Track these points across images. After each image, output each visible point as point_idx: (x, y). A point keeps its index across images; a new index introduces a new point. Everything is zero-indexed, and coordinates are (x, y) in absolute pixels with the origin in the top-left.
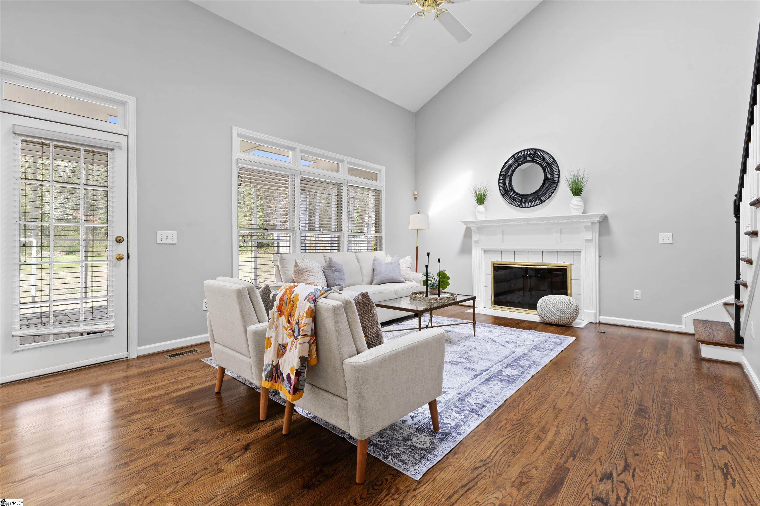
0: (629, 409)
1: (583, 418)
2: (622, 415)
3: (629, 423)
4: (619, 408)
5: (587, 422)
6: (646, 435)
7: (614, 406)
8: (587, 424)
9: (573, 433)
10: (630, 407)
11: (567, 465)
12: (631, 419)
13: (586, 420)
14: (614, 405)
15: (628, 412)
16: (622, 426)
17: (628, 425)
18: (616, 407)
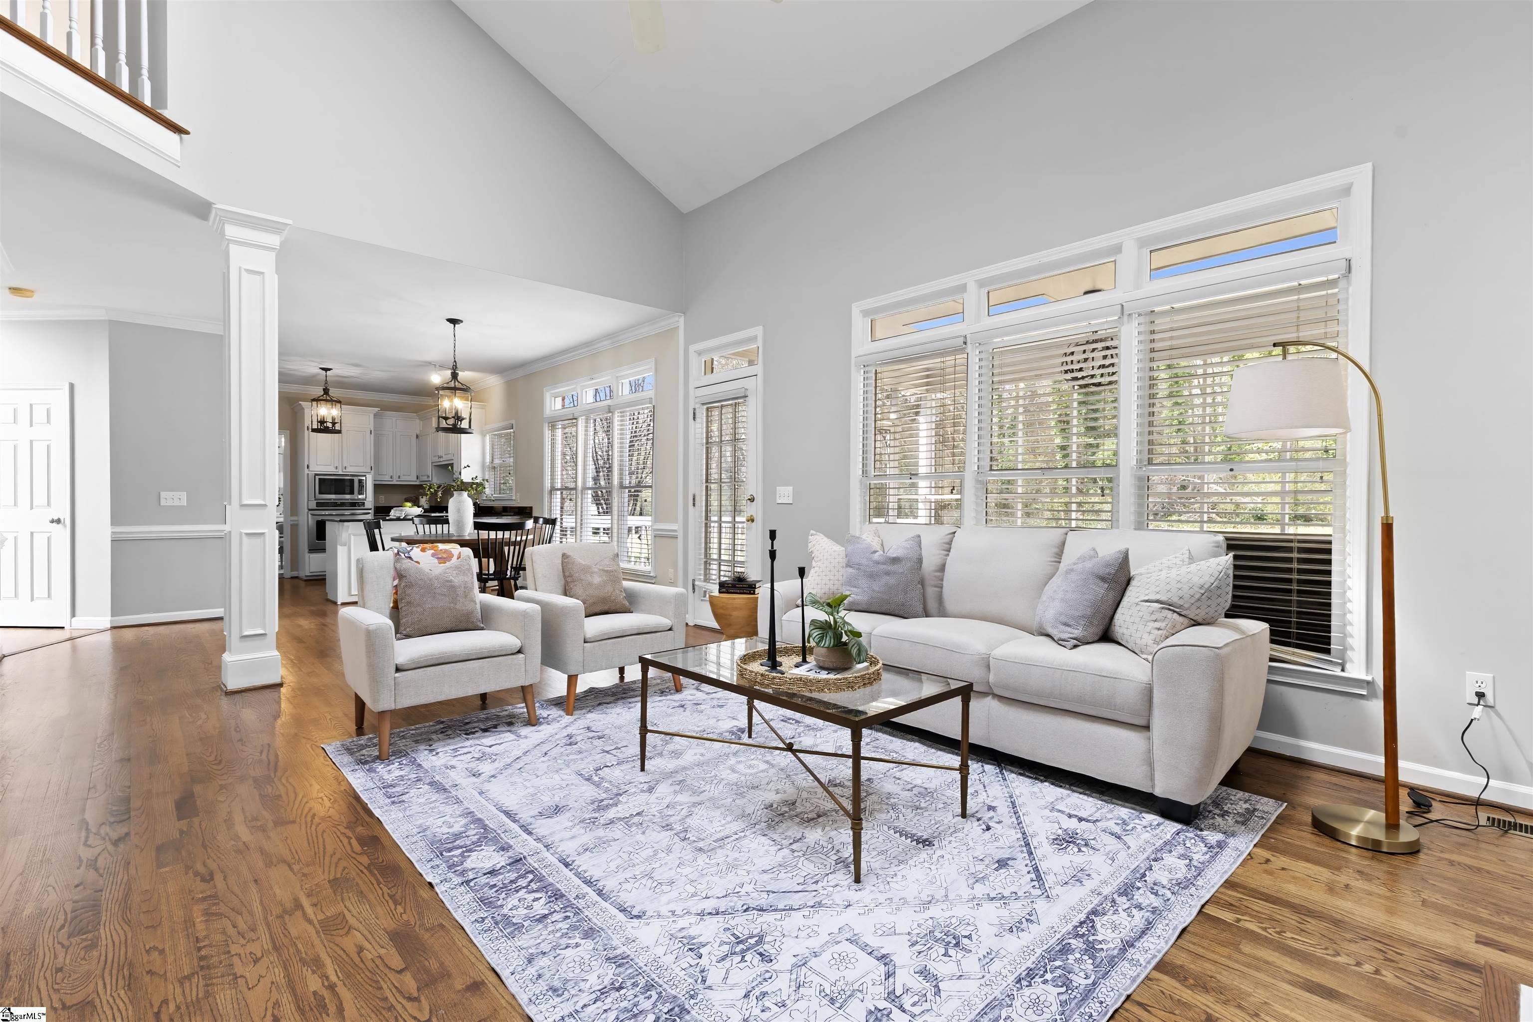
0: (115, 965)
1: (212, 879)
2: (129, 936)
3: (107, 929)
4: (144, 953)
5: (198, 878)
6: (62, 927)
7: (161, 947)
8: (197, 874)
9: (209, 850)
10: (114, 972)
11: (185, 821)
12: (104, 942)
13: (203, 880)
14: (162, 952)
15: (117, 951)
16: (120, 913)
17: (107, 924)
18: (155, 948)
